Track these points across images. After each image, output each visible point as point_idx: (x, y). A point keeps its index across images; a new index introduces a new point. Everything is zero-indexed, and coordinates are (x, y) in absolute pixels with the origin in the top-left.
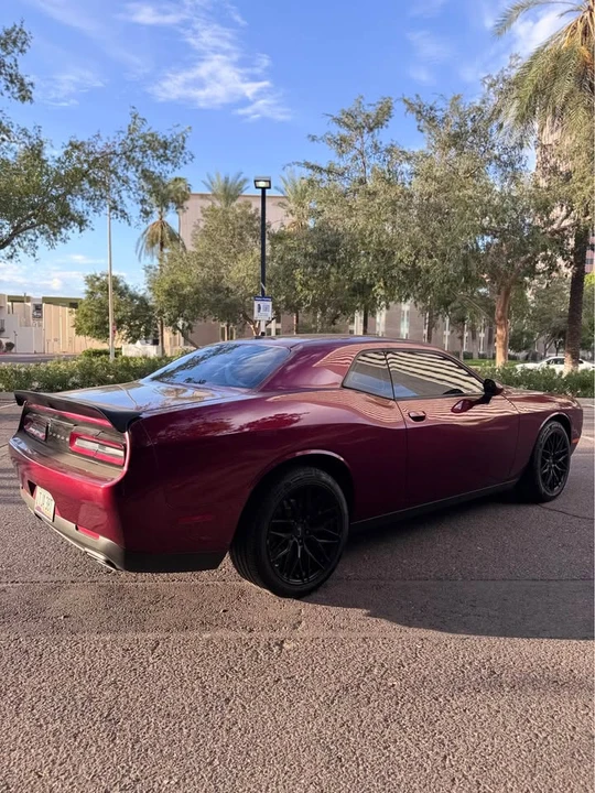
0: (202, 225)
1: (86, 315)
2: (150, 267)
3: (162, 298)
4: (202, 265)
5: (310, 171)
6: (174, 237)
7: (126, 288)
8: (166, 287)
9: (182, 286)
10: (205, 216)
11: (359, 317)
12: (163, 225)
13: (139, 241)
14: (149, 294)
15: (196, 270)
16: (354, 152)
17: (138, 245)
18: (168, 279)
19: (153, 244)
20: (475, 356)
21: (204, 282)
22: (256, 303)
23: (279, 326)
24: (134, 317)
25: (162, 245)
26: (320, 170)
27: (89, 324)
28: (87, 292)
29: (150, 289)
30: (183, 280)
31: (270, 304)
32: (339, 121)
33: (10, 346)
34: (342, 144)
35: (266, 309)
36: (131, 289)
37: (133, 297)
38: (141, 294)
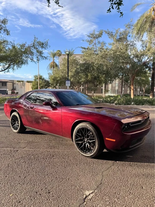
0: (62, 62)
1: (34, 85)
2: (49, 73)
3: (52, 81)
4: (62, 72)
5: (82, 49)
6: (57, 66)
7: (44, 78)
8: (53, 78)
9: (57, 78)
10: (63, 60)
11: (104, 85)
12: (54, 62)
13: (48, 67)
14: (49, 80)
15: (61, 74)
16: (93, 44)
17: (47, 68)
18: (54, 76)
19: (51, 67)
20: (136, 95)
21: (63, 77)
22: (66, 82)
23: (83, 88)
24: (46, 85)
25: (54, 67)
26: (85, 48)
27: (35, 87)
28: (34, 80)
29: (49, 78)
30: (57, 76)
31: (70, 82)
32: (89, 36)
33: (17, 93)
34: (90, 42)
35: (69, 83)
36: (45, 79)
37: (45, 81)
38: (47, 80)
